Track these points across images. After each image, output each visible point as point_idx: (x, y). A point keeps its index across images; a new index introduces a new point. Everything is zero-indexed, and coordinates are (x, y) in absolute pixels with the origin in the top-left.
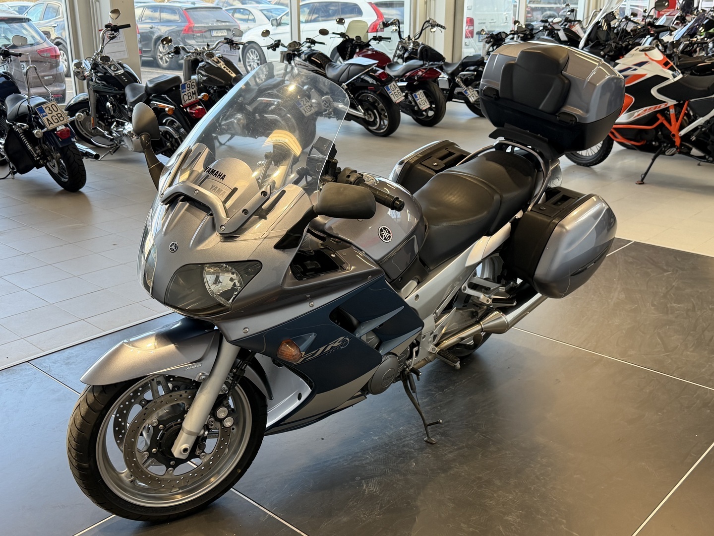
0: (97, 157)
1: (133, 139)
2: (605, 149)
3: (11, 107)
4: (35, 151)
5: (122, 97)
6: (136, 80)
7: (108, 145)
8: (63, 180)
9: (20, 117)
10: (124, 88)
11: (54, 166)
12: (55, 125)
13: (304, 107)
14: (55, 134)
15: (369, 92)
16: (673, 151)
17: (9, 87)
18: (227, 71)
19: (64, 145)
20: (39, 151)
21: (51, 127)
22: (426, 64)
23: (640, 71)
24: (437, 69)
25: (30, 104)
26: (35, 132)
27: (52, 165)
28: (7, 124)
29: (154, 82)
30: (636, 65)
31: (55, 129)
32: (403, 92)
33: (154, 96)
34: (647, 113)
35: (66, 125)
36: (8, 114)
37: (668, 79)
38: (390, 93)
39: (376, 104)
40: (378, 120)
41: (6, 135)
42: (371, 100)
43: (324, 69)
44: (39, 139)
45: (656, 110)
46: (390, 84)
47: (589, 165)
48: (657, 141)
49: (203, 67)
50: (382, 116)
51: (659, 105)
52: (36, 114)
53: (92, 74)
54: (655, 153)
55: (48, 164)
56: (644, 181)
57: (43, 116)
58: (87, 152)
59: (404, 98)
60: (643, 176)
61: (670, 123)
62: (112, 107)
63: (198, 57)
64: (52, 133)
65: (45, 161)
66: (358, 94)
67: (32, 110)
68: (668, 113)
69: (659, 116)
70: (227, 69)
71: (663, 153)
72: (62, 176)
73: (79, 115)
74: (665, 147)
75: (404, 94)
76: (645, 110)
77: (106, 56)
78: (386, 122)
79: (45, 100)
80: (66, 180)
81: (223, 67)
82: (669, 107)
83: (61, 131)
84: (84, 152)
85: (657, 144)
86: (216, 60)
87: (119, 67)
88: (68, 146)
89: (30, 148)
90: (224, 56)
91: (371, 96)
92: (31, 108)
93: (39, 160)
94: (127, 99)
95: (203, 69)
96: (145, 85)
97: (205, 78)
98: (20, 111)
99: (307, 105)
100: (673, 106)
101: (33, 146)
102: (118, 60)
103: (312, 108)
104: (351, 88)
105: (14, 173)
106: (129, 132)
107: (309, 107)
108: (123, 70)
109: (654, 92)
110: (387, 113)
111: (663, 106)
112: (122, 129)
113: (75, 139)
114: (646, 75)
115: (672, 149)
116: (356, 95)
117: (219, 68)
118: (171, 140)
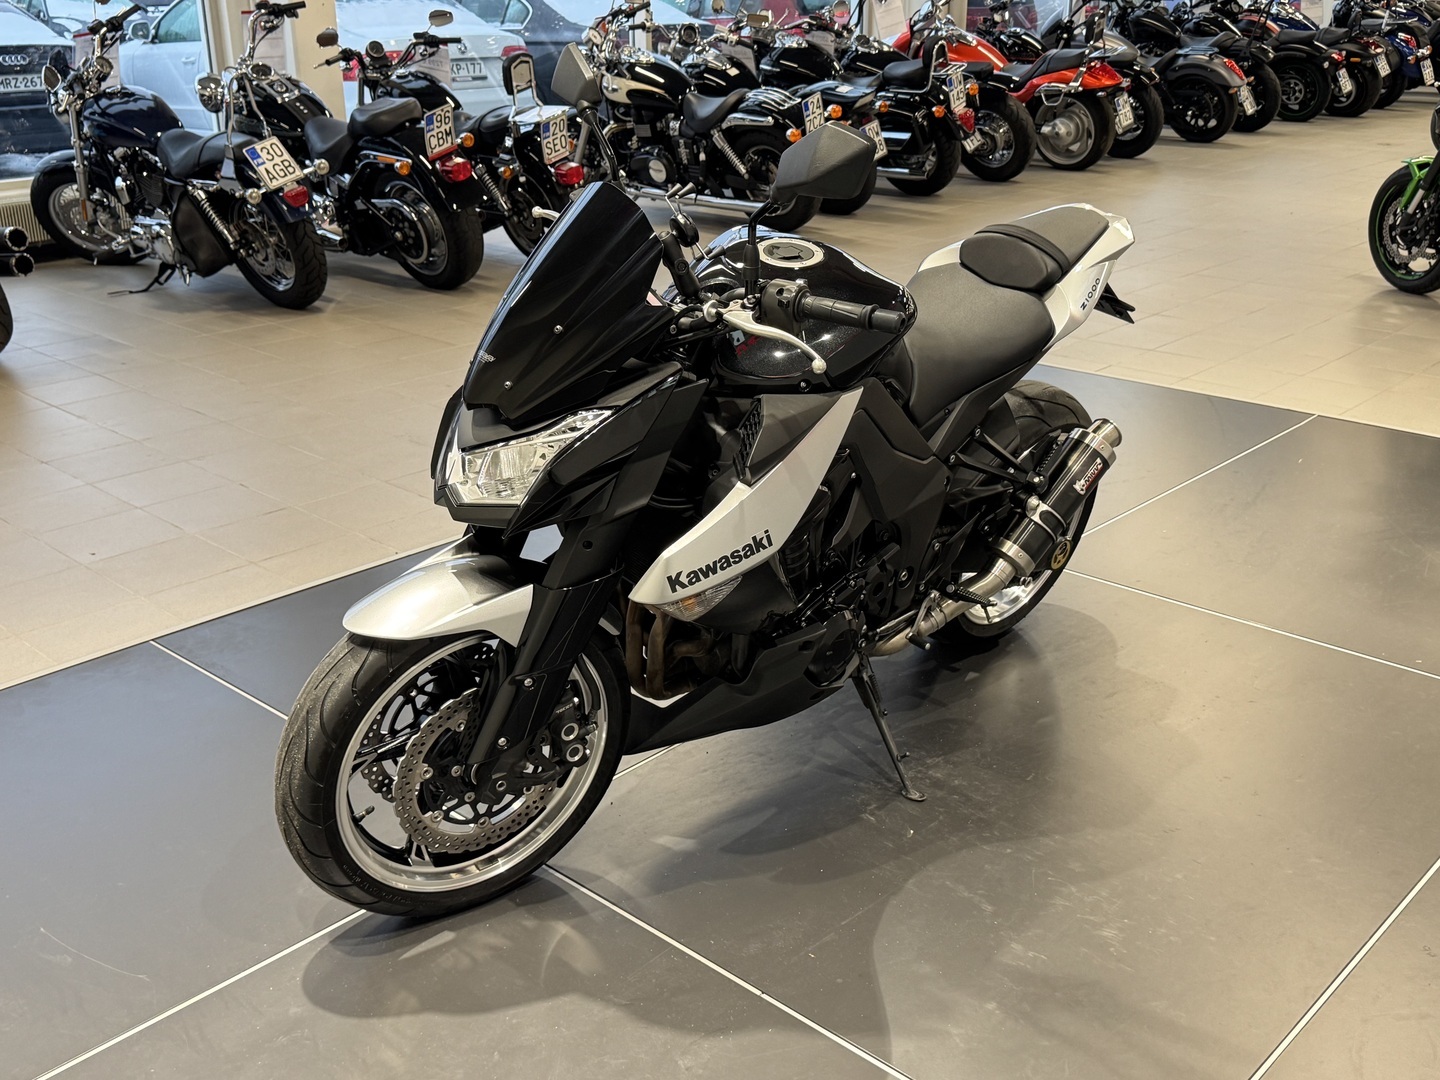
3: (177, 151)
6: (321, 109)
8: (277, 287)
9: (204, 169)
10: (304, 128)
19: (297, 219)
21: (274, 185)
29: (369, 111)
31: (281, 189)
33: (367, 142)
35: (299, 182)
57: (259, 164)
64: (276, 197)
77: (263, 65)
83: (291, 193)
87: (290, 86)
88: (303, 220)
89: (220, 225)
94: (310, 146)
96: (348, 121)
98: (203, 158)
108: (296, 92)
118: (401, 225)
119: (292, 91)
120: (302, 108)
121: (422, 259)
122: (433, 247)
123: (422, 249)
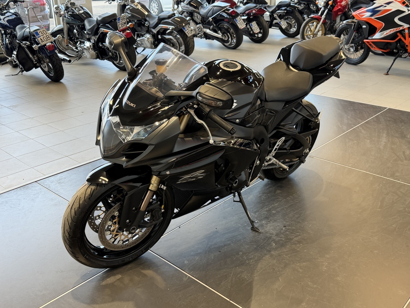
0: (70, 61)
1: (90, 51)
2: (365, 55)
3: (19, 32)
4: (34, 58)
5: (83, 27)
6: (90, 16)
7: (76, 55)
8: (51, 75)
9: (25, 38)
10: (84, 21)
11: (45, 67)
12: (45, 42)
13: (188, 31)
14: (45, 48)
15: (225, 22)
16: (406, 55)
17: (18, 21)
18: (143, 11)
19: (51, 55)
20: (36, 58)
21: (43, 44)
22: (258, 6)
23: (388, 7)
24: (264, 9)
25: (30, 30)
26: (34, 46)
27: (43, 66)
28: (17, 42)
29: (102, 16)
30: (386, 4)
31: (45, 45)
32: (244, 22)
33: (101, 26)
34: (391, 33)
35: (52, 42)
36: (18, 37)
37: (405, 12)
38: (237, 23)
39: (229, 30)
40: (230, 39)
41: (17, 49)
42: (226, 28)
43: (198, 9)
44: (36, 50)
45: (397, 30)
46: (237, 17)
47: (355, 64)
48: (397, 49)
49: (129, 8)
50: (233, 37)
51: (399, 28)
52: (34, 36)
53: (65, 13)
54: (395, 56)
55: (42, 66)
56: (389, 73)
57: (38, 37)
58: (64, 58)
59: (245, 26)
60: (388, 70)
61: (405, 38)
62: (77, 32)
63: (126, 3)
64: (44, 47)
65: (40, 64)
66: (218, 24)
67: (32, 34)
68: (404, 32)
69: (398, 34)
70: (143, 10)
71: (401, 56)
72: (50, 73)
73: (59, 36)
74: (401, 52)
75: (245, 24)
76: (391, 31)
77: (73, 3)
78: (235, 41)
79: (39, 28)
80: (53, 75)
81: (140, 8)
82: (405, 29)
83: (49, 46)
84: (62, 58)
85: (397, 51)
86: (136, 5)
87: (81, 9)
88: (53, 55)
89: (31, 56)
90: (140, 2)
91: (226, 25)
92: (31, 32)
93: (36, 64)
94: (86, 27)
95: (129, 10)
96: (96, 19)
97: (130, 15)
98: (24, 35)
99: (189, 30)
100: (407, 28)
101: (33, 55)
102: (81, 5)
103: (192, 32)
104: (214, 20)
105: (22, 71)
106: (88, 47)
107: (190, 31)
108: (83, 11)
109: (396, 20)
110: (236, 35)
111: (401, 28)
112: (83, 46)
113: (57, 50)
114: (392, 9)
115: (406, 54)
116: (217, 25)
117: (138, 9)
119: (81, 10)
120: (84, 15)
121: (118, 62)
123: (118, 58)
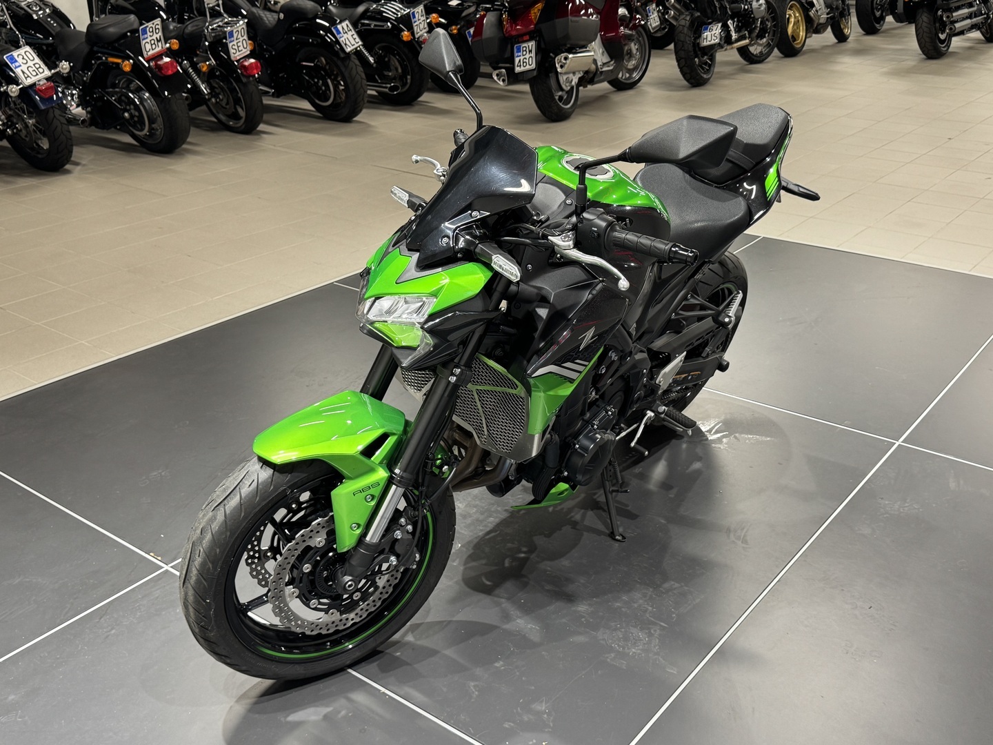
14: (32, 91)
19: (47, 107)
21: (28, 82)
26: (9, 88)
29: (99, 25)
31: (34, 84)
33: (100, 47)
35: (47, 79)
52: (5, 64)
57: (16, 67)
65: (15, 131)
83: (43, 87)
88: (52, 107)
94: (58, 51)
118: (128, 107)
121: (146, 131)
122: (154, 123)
123: (145, 125)
